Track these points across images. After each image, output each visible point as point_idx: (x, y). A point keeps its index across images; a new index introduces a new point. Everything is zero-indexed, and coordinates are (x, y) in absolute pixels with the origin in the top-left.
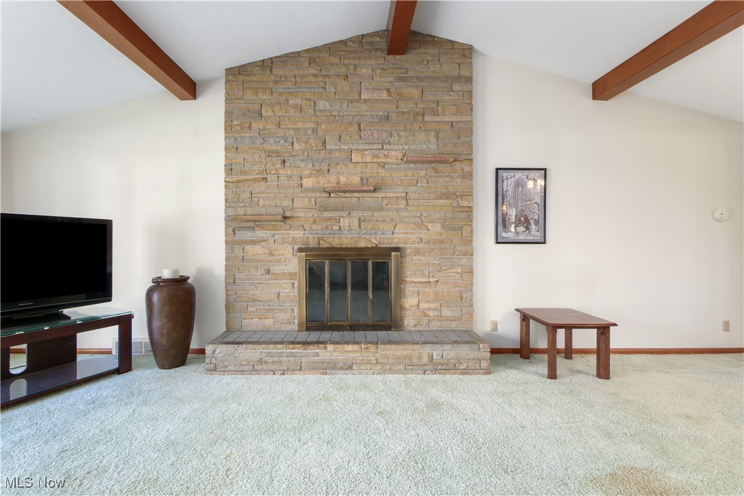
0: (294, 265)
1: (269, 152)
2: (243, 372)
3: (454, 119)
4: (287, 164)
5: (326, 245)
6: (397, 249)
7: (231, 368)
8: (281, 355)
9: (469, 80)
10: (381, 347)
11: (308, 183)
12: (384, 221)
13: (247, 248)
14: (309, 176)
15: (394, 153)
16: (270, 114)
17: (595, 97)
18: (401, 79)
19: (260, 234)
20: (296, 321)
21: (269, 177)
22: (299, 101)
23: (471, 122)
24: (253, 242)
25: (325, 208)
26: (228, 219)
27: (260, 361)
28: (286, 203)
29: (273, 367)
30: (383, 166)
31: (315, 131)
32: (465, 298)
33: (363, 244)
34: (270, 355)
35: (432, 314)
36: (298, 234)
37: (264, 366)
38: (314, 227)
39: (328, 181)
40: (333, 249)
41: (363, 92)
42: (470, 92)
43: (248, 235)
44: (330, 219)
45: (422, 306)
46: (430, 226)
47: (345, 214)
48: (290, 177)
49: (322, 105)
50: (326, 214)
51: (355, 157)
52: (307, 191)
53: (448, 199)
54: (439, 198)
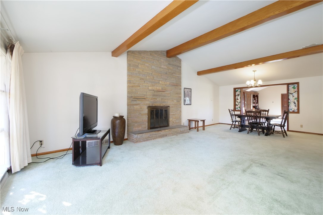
0: (146, 111)
1: (141, 78)
2: (144, 141)
3: (178, 76)
4: (145, 82)
5: (154, 106)
6: (169, 106)
7: (142, 140)
8: (153, 135)
9: (181, 67)
10: (172, 129)
11: (150, 88)
12: (166, 99)
13: (135, 106)
14: (150, 86)
15: (168, 82)
16: (141, 67)
17: (198, 75)
18: (169, 64)
19: (138, 102)
20: (147, 127)
21: (140, 86)
22: (148, 65)
23: (181, 77)
24: (136, 105)
25: (154, 95)
26: (129, 98)
27: (148, 137)
28: (145, 93)
29: (151, 138)
30: (166, 85)
31: (152, 73)
32: (180, 118)
33: (162, 105)
34: (151, 135)
35: (174, 122)
36: (148, 102)
37: (149, 139)
38: (151, 100)
39: (155, 88)
40: (156, 106)
41: (162, 65)
42: (181, 70)
43: (135, 103)
44: (155, 98)
45: (173, 120)
46: (174, 101)
47: (158, 97)
48: (146, 86)
49: (153, 67)
50: (154, 97)
51: (160, 82)
52: (150, 90)
53: (177, 94)
54: (176, 94)
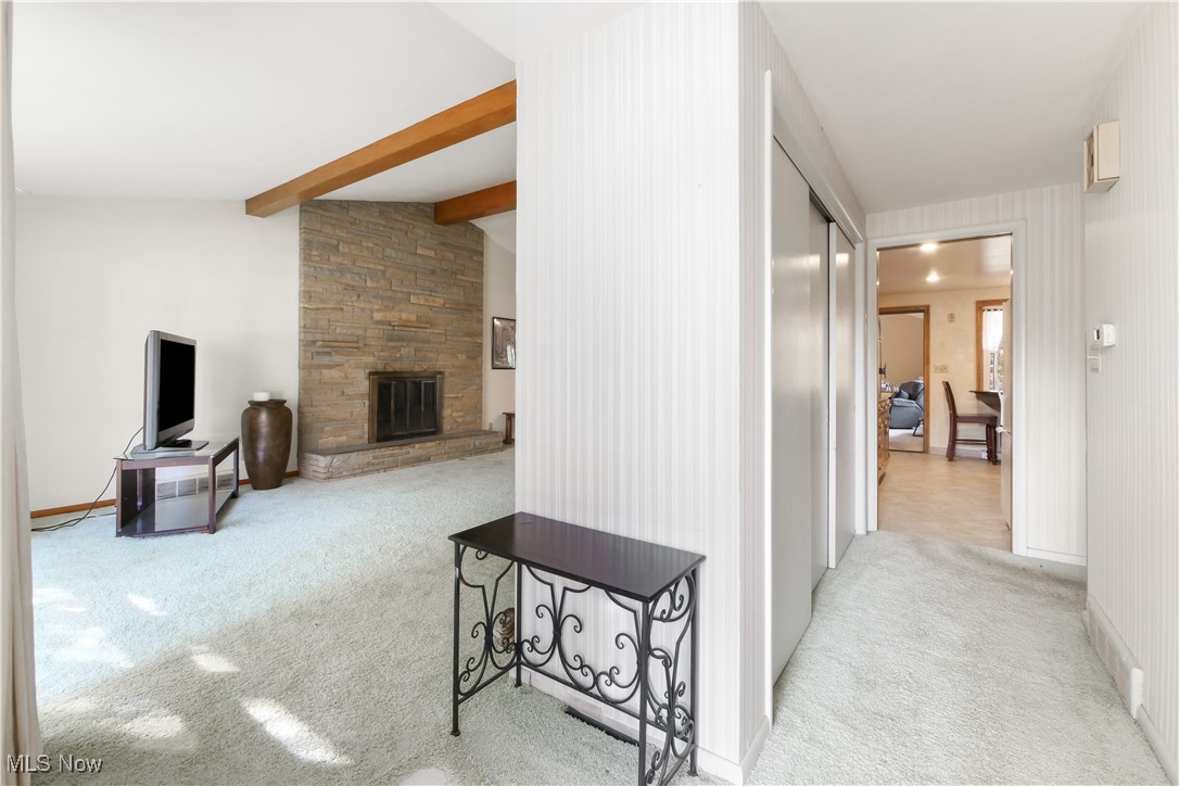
0: (363, 386)
1: (347, 285)
2: (355, 475)
3: (474, 280)
4: (362, 298)
5: (391, 370)
6: (441, 373)
7: (345, 473)
8: (383, 457)
9: (481, 254)
10: (448, 441)
11: (378, 316)
12: (431, 351)
13: (326, 372)
14: (379, 311)
15: (437, 299)
16: (347, 251)
18: (443, 244)
19: (337, 359)
20: (366, 436)
21: (345, 308)
22: (371, 245)
23: (482, 284)
24: (329, 367)
25: (390, 339)
26: (307, 345)
27: (368, 464)
28: (360, 332)
29: (377, 467)
30: (431, 307)
31: (384, 272)
32: (477, 408)
33: (417, 369)
34: (375, 458)
35: (459, 420)
36: (369, 360)
37: (372, 468)
38: (381, 354)
39: (393, 316)
40: (395, 372)
41: (419, 248)
42: (482, 263)
43: (325, 360)
44: (394, 347)
45: (455, 414)
46: (459, 356)
47: (405, 344)
48: (363, 310)
49: (388, 252)
50: (391, 344)
51: (413, 299)
52: (378, 323)
53: (469, 336)
54: (464, 336)
